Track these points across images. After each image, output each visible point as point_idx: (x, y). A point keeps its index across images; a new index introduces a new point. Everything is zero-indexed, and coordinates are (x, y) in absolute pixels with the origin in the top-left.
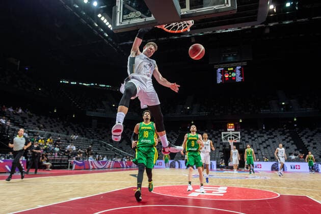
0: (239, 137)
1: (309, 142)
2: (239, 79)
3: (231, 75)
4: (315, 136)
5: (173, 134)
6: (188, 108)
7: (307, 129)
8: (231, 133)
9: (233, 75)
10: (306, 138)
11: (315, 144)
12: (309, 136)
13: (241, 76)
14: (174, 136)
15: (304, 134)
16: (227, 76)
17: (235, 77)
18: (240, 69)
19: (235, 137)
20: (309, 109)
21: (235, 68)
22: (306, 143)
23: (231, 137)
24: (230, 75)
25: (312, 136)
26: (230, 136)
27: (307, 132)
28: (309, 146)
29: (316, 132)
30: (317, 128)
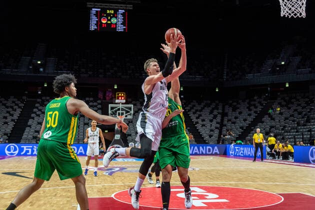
0: (132, 112)
1: (197, 118)
2: (120, 28)
3: (110, 20)
4: (203, 110)
5: (14, 102)
6: (39, 62)
7: (195, 103)
8: (121, 106)
9: (114, 21)
10: (194, 113)
11: (203, 120)
12: (197, 111)
13: (123, 24)
14: (17, 105)
15: (192, 108)
16: (104, 22)
17: (116, 24)
18: (123, 14)
19: (127, 112)
20: (198, 78)
21: (116, 11)
22: (194, 120)
23: (121, 112)
24: (108, 20)
25: (201, 111)
26: (119, 109)
27: (194, 106)
28: (197, 123)
29: (205, 106)
30: (206, 102)
